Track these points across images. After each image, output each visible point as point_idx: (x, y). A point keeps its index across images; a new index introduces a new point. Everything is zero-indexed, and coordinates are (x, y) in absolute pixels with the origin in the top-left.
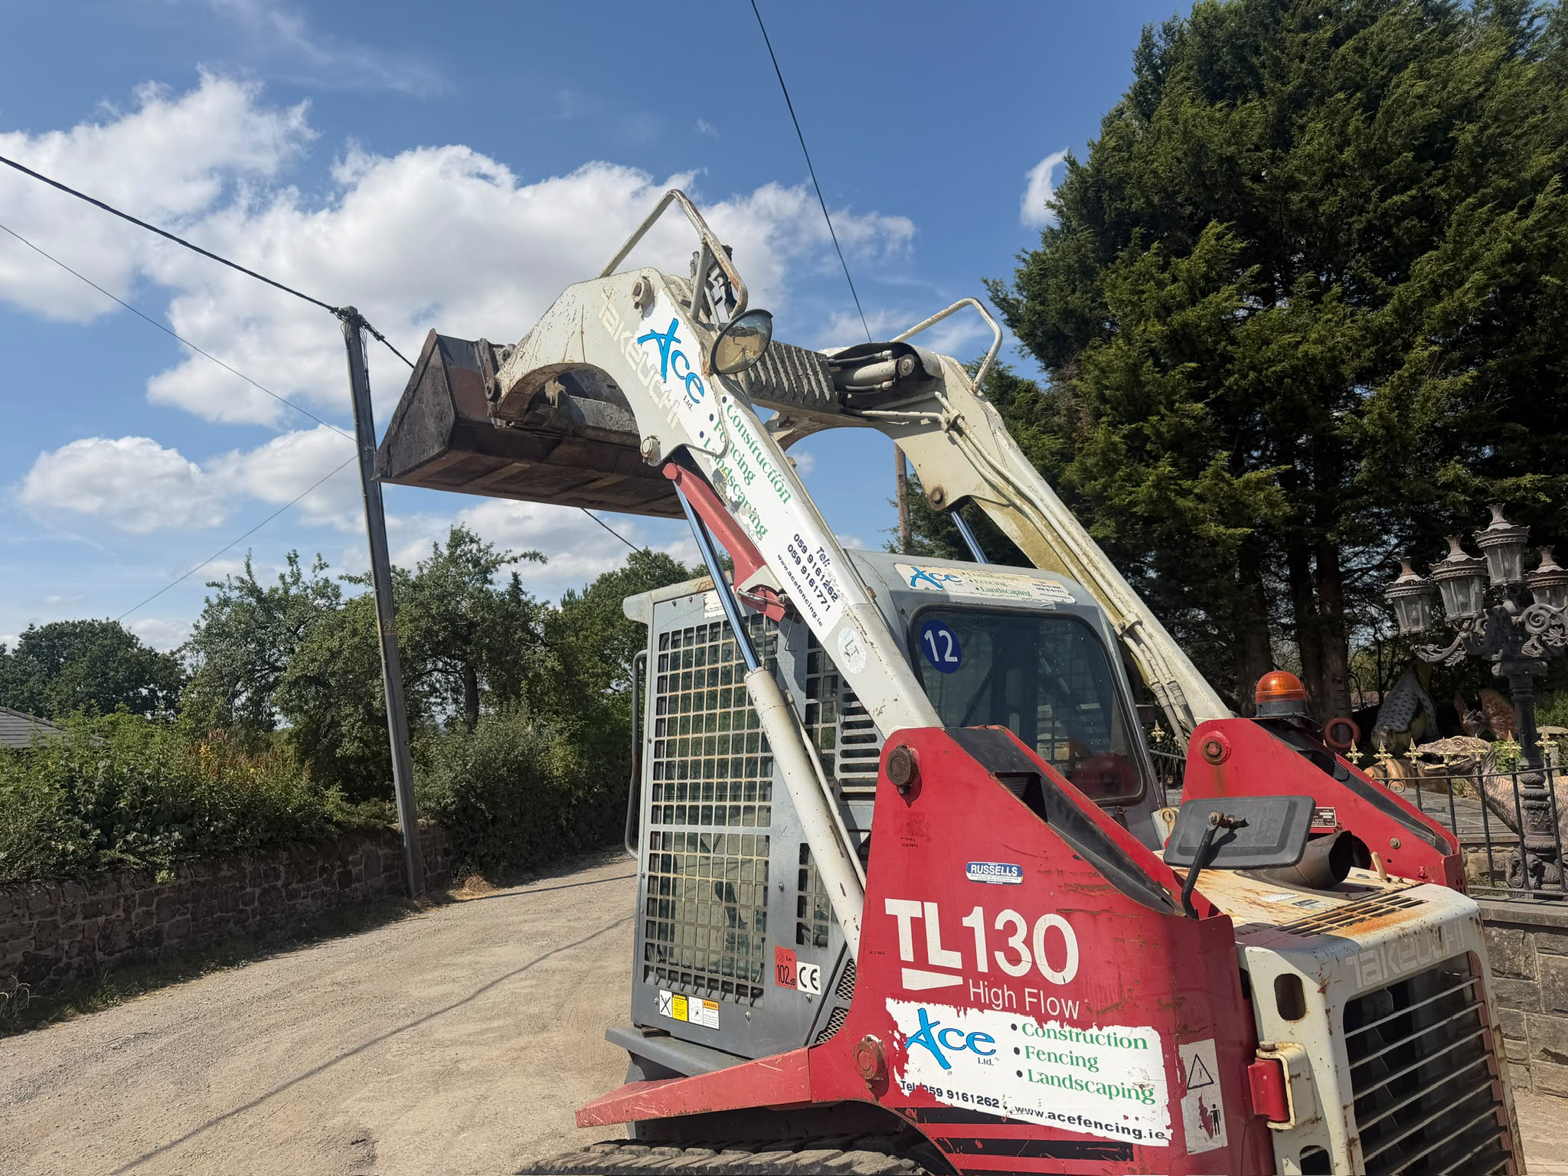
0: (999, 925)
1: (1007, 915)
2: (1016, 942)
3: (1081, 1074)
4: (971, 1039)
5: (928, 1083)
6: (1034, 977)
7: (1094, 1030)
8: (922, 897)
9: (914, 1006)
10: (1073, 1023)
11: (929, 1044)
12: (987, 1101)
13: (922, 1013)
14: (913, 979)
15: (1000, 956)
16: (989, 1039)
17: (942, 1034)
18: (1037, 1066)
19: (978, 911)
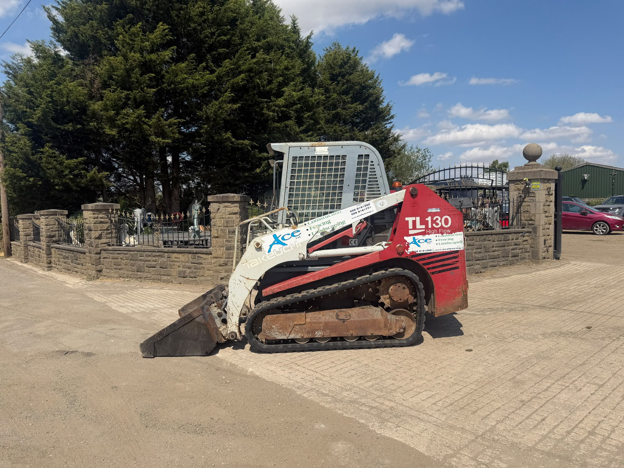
0: (434, 219)
1: (436, 217)
2: (438, 222)
3: (450, 241)
4: (426, 241)
5: (414, 250)
6: (442, 227)
7: (453, 234)
8: (416, 216)
9: (412, 237)
10: (449, 233)
11: (416, 243)
12: (429, 250)
13: (414, 238)
14: (411, 232)
15: (434, 224)
16: (430, 239)
17: (419, 241)
18: (440, 242)
19: (429, 217)
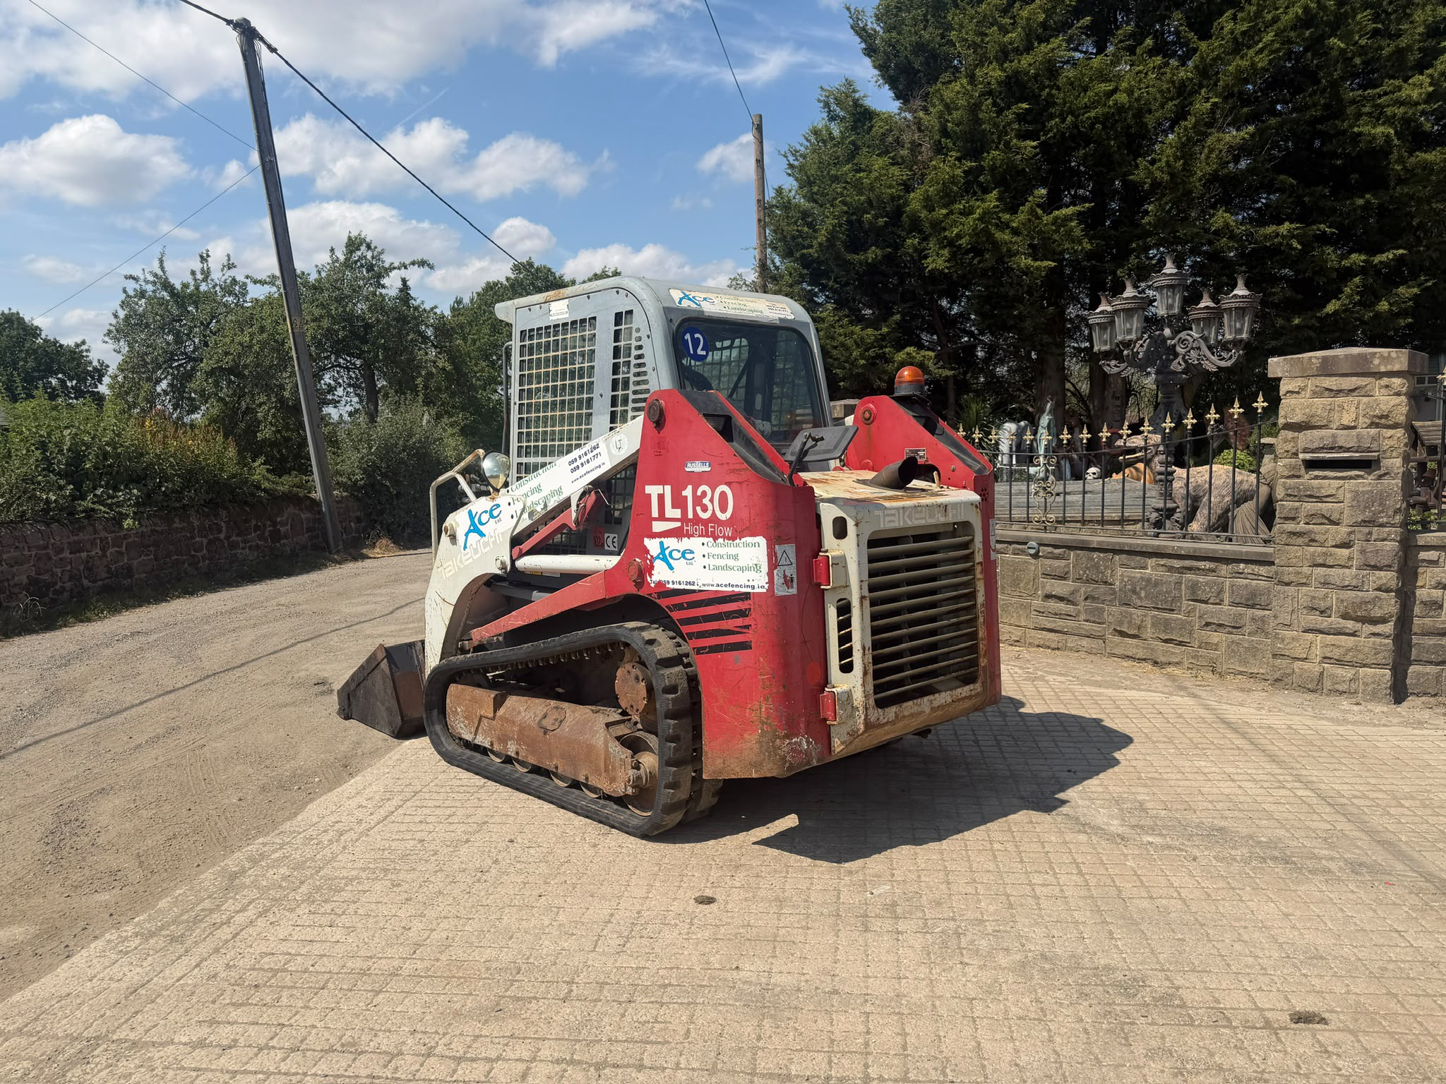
0: (699, 493)
1: (704, 488)
2: (706, 501)
3: (731, 563)
4: (684, 553)
5: (663, 579)
6: (714, 518)
7: (738, 541)
8: (663, 483)
9: (658, 540)
10: (729, 539)
11: (665, 560)
12: (690, 583)
13: (662, 543)
14: (658, 527)
15: (698, 509)
16: (692, 552)
17: (670, 553)
18: (713, 562)
19: (690, 487)
